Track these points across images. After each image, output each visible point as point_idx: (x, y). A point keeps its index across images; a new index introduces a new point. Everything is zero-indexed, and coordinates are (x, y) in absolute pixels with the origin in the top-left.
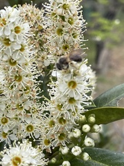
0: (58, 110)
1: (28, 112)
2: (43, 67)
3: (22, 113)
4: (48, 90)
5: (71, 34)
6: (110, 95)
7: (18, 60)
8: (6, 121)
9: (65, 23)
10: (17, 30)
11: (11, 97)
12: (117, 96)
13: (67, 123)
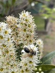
0: (25, 66)
1: (12, 66)
2: (18, 44)
3: (9, 67)
4: (20, 58)
5: (30, 31)
6: (49, 56)
7: (7, 45)
8: (2, 70)
9: (27, 27)
10: (6, 32)
11: (4, 60)
12: (52, 56)
13: (29, 71)
